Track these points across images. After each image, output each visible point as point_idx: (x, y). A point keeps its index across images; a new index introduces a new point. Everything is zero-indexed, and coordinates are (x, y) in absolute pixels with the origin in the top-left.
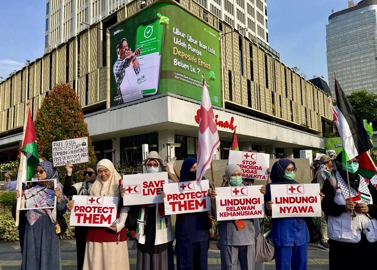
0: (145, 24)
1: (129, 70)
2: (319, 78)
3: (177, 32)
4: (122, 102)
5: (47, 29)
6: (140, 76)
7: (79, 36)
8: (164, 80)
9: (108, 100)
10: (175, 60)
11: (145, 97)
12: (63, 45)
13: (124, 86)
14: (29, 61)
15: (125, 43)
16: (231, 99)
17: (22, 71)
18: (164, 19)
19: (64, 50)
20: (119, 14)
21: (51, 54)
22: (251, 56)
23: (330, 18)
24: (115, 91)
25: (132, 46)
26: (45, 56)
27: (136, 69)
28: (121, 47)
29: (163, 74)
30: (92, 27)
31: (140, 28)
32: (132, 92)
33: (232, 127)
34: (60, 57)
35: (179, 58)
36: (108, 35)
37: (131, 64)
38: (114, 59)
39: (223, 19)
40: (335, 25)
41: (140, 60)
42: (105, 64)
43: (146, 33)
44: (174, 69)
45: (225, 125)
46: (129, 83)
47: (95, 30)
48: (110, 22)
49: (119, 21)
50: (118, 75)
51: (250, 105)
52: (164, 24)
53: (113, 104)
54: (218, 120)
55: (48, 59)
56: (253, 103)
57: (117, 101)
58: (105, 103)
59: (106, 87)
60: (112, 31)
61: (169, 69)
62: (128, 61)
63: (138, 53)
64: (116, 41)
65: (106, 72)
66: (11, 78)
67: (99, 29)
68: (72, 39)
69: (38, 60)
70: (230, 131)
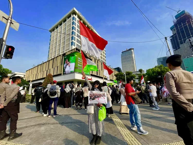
0: (72, 56)
1: (68, 66)
2: (119, 67)
3: (79, 59)
4: (65, 74)
5: (49, 53)
6: (70, 68)
7: (56, 57)
8: (75, 69)
9: (62, 73)
10: (78, 65)
11: (71, 73)
12: (52, 59)
13: (66, 70)
14: (43, 62)
15: (67, 60)
16: (92, 73)
17: (41, 64)
18: (76, 56)
19: (52, 60)
20: (66, 53)
21: (49, 61)
22: (98, 63)
23: (122, 53)
24: (64, 71)
25: (69, 61)
26: (48, 61)
27: (69, 66)
28: (66, 61)
29: (75, 68)
30: (60, 55)
31: (71, 57)
32: (68, 71)
33: (91, 80)
34: (51, 62)
35: (79, 64)
36: (63, 58)
37: (68, 65)
38: (64, 64)
39: (91, 55)
40: (123, 54)
41: (70, 64)
42: (62, 64)
43: (72, 58)
44: (78, 67)
45: (90, 79)
46: (68, 69)
47: (60, 57)
48: (64, 55)
49: (66, 55)
50: (65, 67)
51: (97, 74)
52: (76, 57)
53: (63, 74)
54: (88, 78)
55: (48, 62)
56: (98, 74)
57: (64, 73)
58: (61, 74)
59: (62, 70)
60: (64, 57)
61: (77, 66)
62: (68, 64)
63: (70, 63)
64: (65, 59)
65: (62, 66)
66: (38, 66)
67: (61, 56)
68: (55, 58)
69: (45, 62)
70: (91, 81)
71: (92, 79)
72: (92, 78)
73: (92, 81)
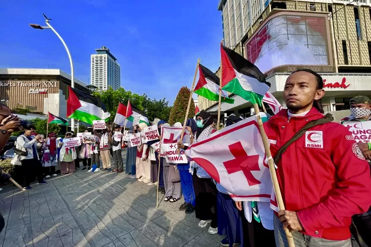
16: (346, 63)
33: (343, 86)
36: (244, 48)
45: (337, 85)
67: (240, 46)
70: (343, 89)
71: (346, 84)
72: (344, 80)
73: (348, 89)
